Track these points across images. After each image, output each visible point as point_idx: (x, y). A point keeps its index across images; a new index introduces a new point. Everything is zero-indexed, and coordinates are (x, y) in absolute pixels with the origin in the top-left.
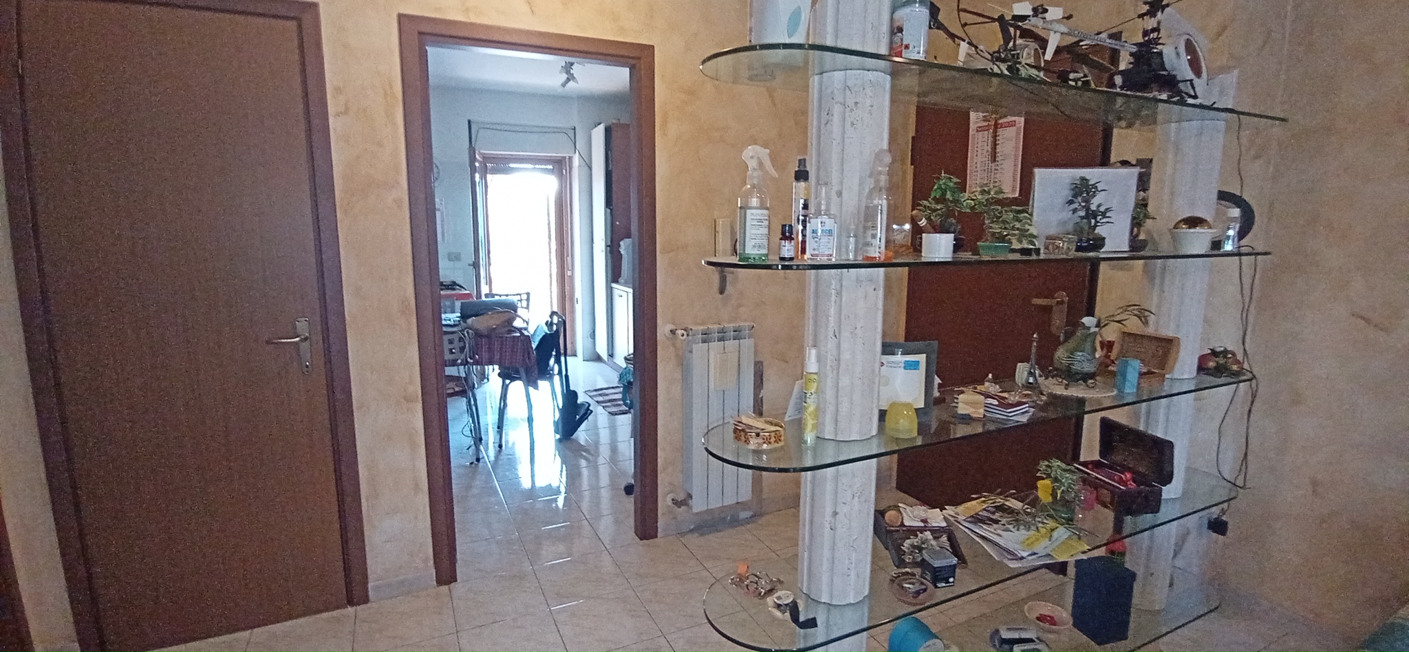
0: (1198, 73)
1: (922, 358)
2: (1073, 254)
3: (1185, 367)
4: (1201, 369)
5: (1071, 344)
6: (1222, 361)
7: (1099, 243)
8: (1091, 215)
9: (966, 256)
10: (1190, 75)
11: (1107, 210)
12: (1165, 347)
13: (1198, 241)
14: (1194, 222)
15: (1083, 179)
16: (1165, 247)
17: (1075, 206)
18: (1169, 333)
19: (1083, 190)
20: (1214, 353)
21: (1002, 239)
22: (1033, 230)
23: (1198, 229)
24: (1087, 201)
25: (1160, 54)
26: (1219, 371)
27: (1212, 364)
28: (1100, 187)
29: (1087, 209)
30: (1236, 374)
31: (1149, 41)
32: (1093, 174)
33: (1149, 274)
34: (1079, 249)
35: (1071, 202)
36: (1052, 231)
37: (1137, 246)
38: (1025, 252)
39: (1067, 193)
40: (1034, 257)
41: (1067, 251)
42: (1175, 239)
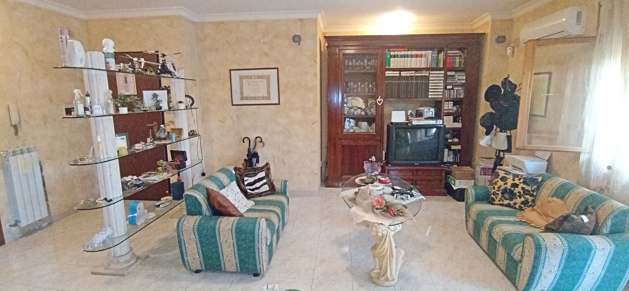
0: (175, 70)
1: (125, 137)
2: (155, 111)
3: (185, 135)
4: (189, 135)
5: (159, 132)
6: (193, 132)
7: (161, 108)
8: (158, 101)
9: (131, 112)
10: (174, 71)
11: (162, 100)
12: (180, 131)
13: (182, 106)
14: (180, 102)
15: (155, 94)
16: (176, 108)
17: (154, 99)
18: (180, 127)
19: (155, 96)
20: (191, 131)
21: (139, 108)
22: (146, 106)
23: (182, 104)
24: (157, 98)
25: (166, 66)
26: (193, 134)
27: (191, 133)
28: (159, 95)
29: (157, 100)
30: (196, 135)
31: (164, 63)
32: (157, 92)
33: (174, 114)
34: (157, 109)
35: (153, 99)
36: (150, 106)
37: (170, 108)
38: (144, 111)
39: (151, 97)
40: (147, 112)
41: (154, 109)
42: (177, 106)
